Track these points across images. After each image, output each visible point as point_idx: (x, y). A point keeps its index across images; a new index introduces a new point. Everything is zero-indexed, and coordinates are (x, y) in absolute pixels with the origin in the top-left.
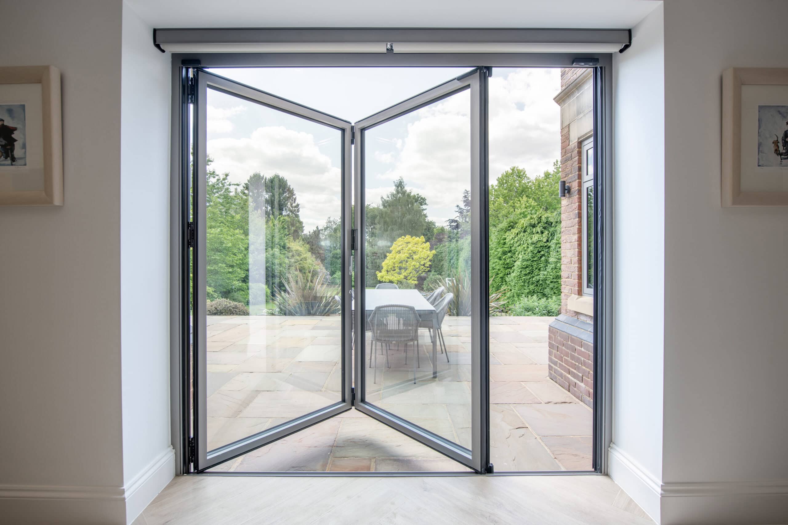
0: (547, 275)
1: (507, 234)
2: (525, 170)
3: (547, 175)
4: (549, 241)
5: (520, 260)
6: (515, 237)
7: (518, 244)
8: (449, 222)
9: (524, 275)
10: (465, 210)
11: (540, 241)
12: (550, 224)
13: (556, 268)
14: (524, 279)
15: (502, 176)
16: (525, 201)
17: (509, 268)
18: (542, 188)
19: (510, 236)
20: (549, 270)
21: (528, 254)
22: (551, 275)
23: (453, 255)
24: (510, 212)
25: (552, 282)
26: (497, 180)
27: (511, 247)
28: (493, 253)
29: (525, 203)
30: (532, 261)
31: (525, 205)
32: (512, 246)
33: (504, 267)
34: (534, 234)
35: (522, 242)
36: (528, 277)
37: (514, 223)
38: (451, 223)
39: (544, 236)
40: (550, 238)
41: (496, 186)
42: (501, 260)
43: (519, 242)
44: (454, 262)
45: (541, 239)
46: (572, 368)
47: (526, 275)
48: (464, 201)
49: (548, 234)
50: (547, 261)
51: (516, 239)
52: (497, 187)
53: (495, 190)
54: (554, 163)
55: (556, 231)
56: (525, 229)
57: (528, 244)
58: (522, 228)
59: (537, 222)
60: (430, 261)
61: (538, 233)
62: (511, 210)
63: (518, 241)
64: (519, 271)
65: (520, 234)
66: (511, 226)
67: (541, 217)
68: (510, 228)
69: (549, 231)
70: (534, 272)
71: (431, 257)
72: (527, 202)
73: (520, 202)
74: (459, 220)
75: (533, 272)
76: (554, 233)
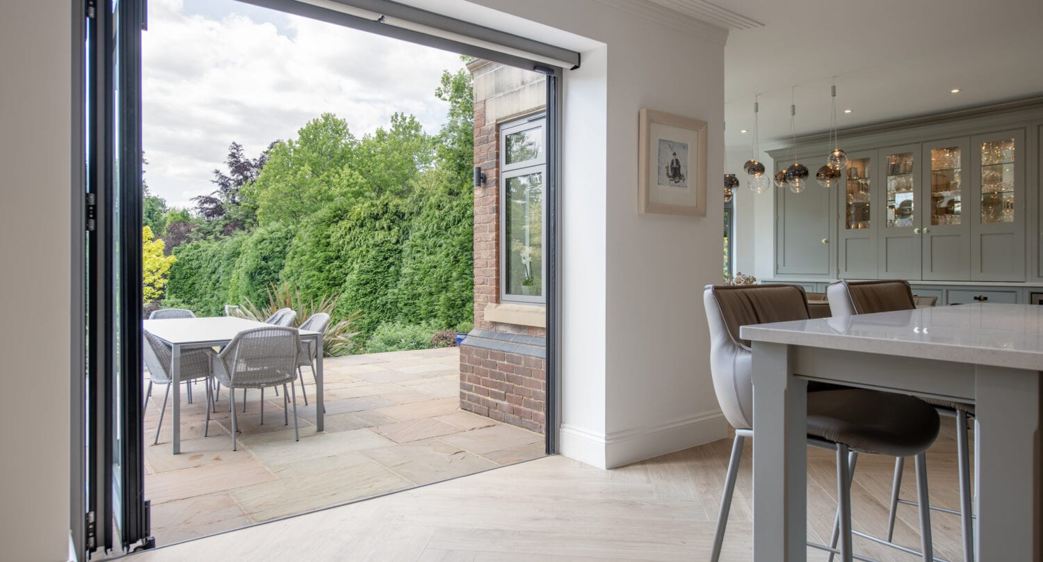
0: (399, 294)
1: (332, 228)
2: (347, 122)
3: (381, 135)
4: (400, 241)
5: (355, 272)
6: (346, 235)
7: (352, 245)
8: (198, 201)
9: (363, 295)
10: (233, 180)
11: (386, 241)
12: (401, 216)
13: (412, 283)
14: (363, 302)
15: (308, 128)
16: (347, 174)
17: (336, 286)
18: (374, 156)
19: (336, 232)
20: (401, 285)
21: (368, 262)
22: (404, 294)
23: (216, 265)
24: (322, 191)
25: (406, 305)
26: (299, 132)
27: (339, 251)
28: (308, 261)
29: (347, 178)
30: (375, 274)
31: (348, 181)
32: (340, 248)
33: (328, 284)
34: (376, 230)
35: (358, 243)
36: (370, 299)
37: (343, 210)
38: (203, 203)
39: (392, 234)
40: (402, 238)
41: (297, 143)
42: (322, 272)
43: (353, 243)
44: (219, 278)
45: (389, 238)
46: (492, 388)
47: (365, 295)
48: (231, 164)
49: (399, 231)
50: (398, 273)
51: (348, 237)
52: (298, 145)
53: (295, 150)
54: (392, 117)
55: (410, 227)
56: (363, 221)
57: (368, 246)
58: (357, 220)
59: (381, 212)
60: (164, 276)
61: (383, 228)
62: (324, 188)
63: (351, 241)
64: (355, 289)
65: (354, 229)
66: (339, 216)
67: (387, 204)
68: (337, 219)
69: (399, 226)
70: (378, 290)
71: (166, 269)
72: (351, 175)
73: (340, 175)
74: (219, 198)
75: (376, 290)
76: (407, 230)
